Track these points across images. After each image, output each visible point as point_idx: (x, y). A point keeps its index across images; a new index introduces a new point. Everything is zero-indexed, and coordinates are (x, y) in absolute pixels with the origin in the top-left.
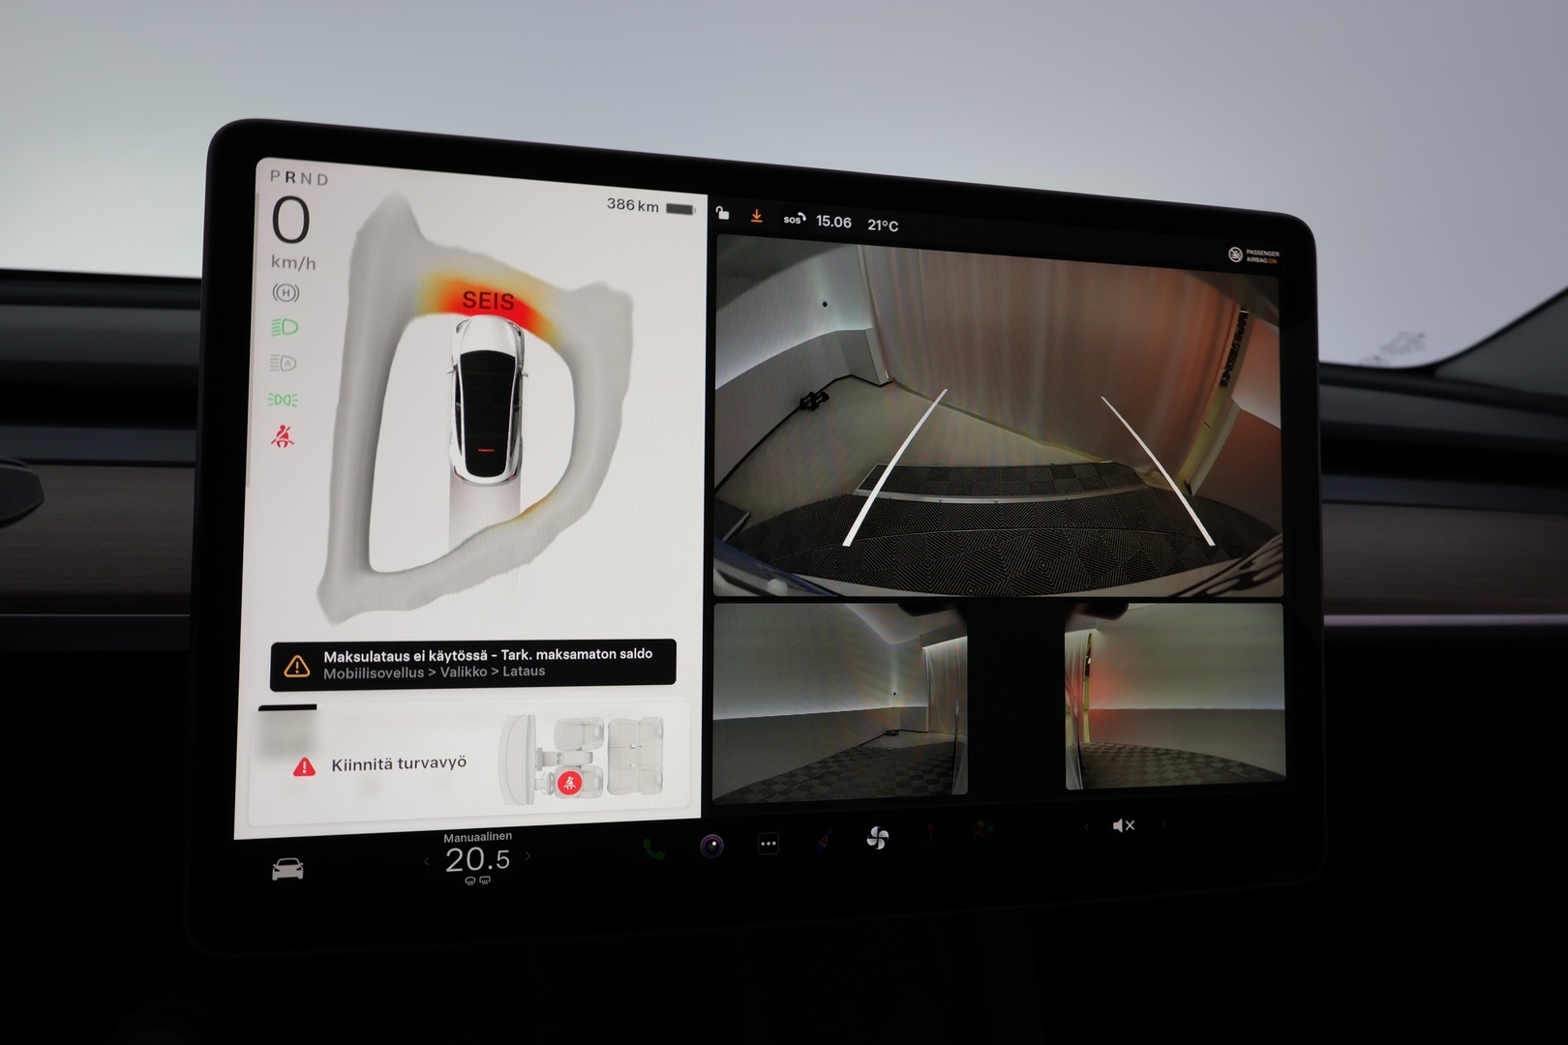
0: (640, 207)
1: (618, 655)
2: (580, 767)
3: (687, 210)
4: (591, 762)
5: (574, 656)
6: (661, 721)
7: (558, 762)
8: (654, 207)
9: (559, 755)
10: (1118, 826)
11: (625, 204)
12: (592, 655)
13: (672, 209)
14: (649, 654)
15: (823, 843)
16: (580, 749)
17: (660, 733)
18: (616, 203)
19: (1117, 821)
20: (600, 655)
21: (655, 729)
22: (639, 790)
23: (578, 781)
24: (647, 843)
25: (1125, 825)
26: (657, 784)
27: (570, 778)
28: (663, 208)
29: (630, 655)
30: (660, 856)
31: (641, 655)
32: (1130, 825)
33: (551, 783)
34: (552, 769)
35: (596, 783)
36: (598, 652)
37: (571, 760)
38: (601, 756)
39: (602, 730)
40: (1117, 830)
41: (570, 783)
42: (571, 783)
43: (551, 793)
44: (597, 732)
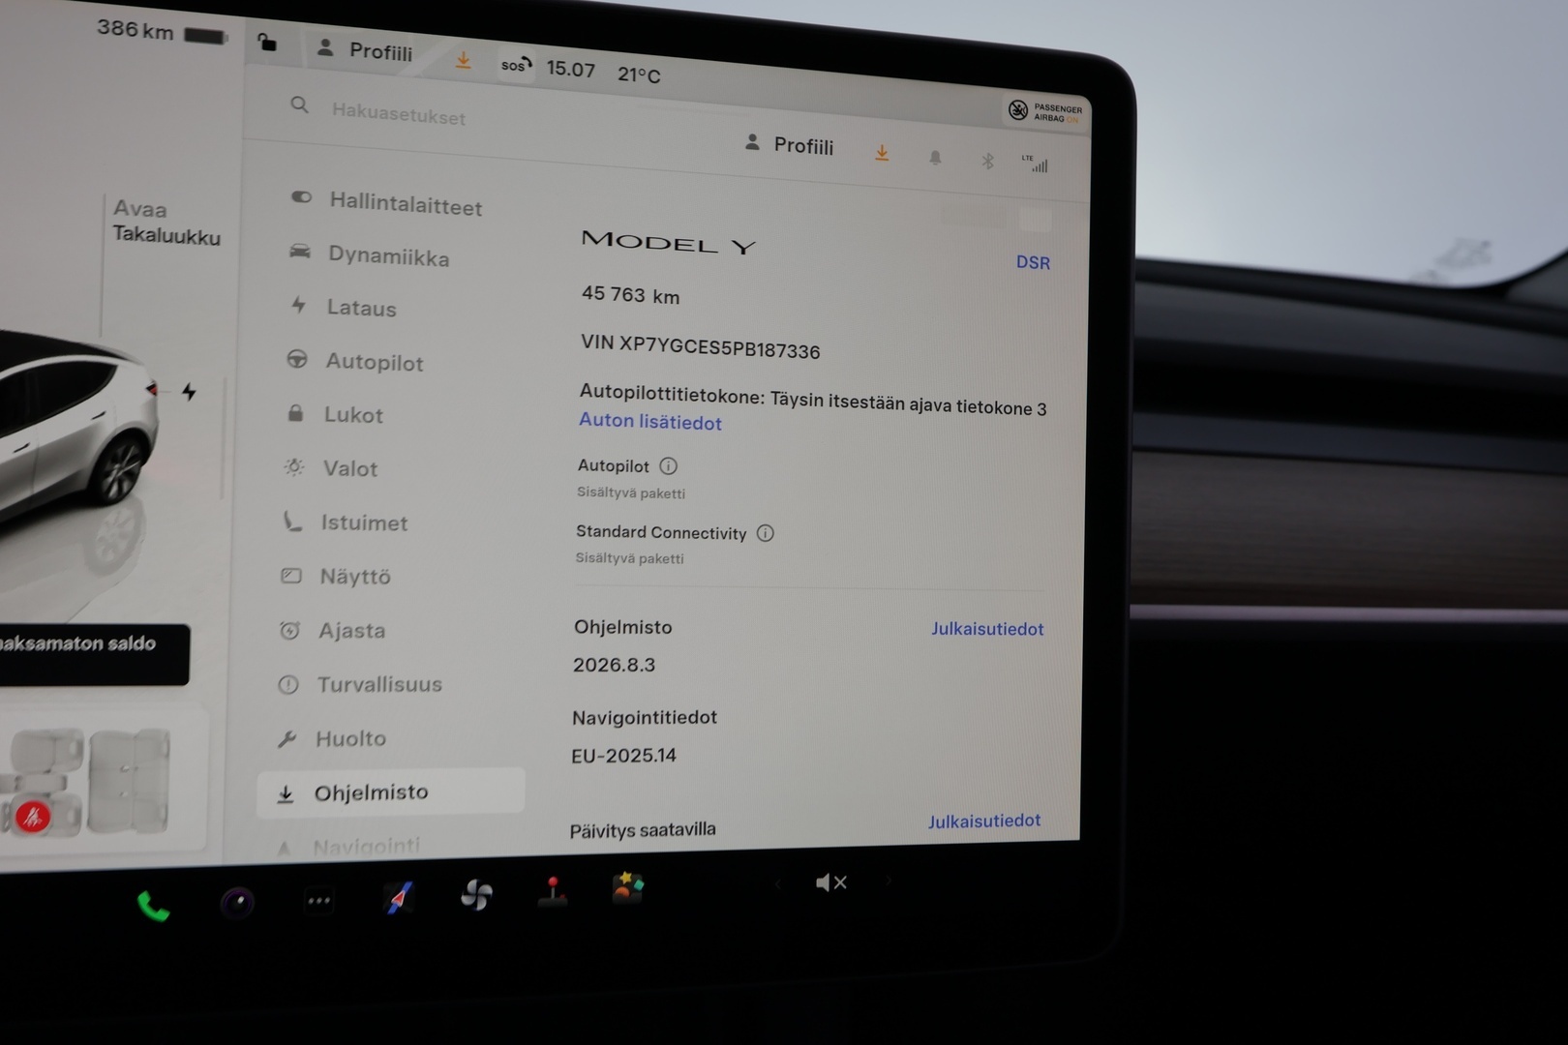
0: (146, 32)
1: (106, 645)
2: (48, 795)
3: (215, 37)
4: (65, 788)
5: (42, 645)
6: (167, 735)
7: (17, 788)
8: (166, 32)
9: (18, 779)
10: (823, 883)
11: (124, 28)
12: (69, 645)
13: (193, 35)
14: (150, 645)
15: (398, 901)
16: (48, 771)
17: (165, 750)
18: (111, 27)
19: (822, 876)
20: (80, 644)
21: (158, 745)
22: (133, 826)
23: (45, 816)
24: (144, 899)
25: (832, 883)
26: (158, 818)
27: (33, 810)
28: (179, 34)
29: (125, 645)
30: (162, 915)
31: (139, 645)
32: (840, 882)
33: (7, 817)
34: (9, 798)
35: (71, 817)
36: (77, 640)
37: (36, 786)
38: (78, 783)
39: (80, 746)
40: (822, 889)
41: (33, 817)
42: (35, 816)
43: (6, 830)
44: (73, 748)
